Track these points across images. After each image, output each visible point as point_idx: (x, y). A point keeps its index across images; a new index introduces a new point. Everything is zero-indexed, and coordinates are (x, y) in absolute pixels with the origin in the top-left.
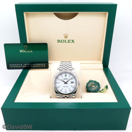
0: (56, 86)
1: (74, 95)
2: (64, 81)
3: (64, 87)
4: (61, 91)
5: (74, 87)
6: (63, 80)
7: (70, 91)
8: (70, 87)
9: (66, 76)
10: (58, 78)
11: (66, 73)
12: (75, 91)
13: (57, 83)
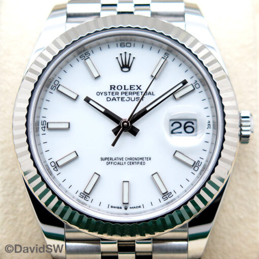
0: (40, 154)
1: (203, 235)
2: (108, 114)
3: (109, 160)
4: (86, 195)
5: (195, 165)
6: (102, 100)
7: (166, 195)
8: (162, 164)
9: (126, 66)
10: (56, 87)
11: (125, 40)
12: (210, 200)
13: (46, 125)
